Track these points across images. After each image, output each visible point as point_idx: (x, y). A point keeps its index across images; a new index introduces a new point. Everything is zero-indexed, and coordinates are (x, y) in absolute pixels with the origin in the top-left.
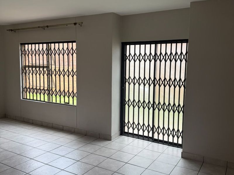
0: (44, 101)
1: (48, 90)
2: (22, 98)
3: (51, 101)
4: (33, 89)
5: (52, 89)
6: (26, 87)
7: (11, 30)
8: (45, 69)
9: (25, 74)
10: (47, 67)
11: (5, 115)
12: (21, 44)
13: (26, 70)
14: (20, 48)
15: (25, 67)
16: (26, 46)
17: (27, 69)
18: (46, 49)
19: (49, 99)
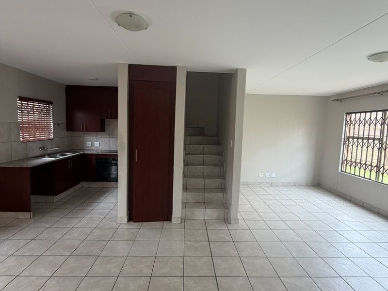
0: (370, 179)
1: (377, 167)
2: (340, 171)
3: (380, 181)
4: (356, 163)
5: (383, 167)
6: (346, 160)
7: (337, 100)
8: (376, 142)
9: (348, 146)
10: (380, 139)
11: (319, 183)
12: (347, 114)
13: (349, 141)
14: (345, 118)
15: (349, 137)
16: (353, 115)
17: (351, 140)
18: (382, 117)
19: (377, 177)
